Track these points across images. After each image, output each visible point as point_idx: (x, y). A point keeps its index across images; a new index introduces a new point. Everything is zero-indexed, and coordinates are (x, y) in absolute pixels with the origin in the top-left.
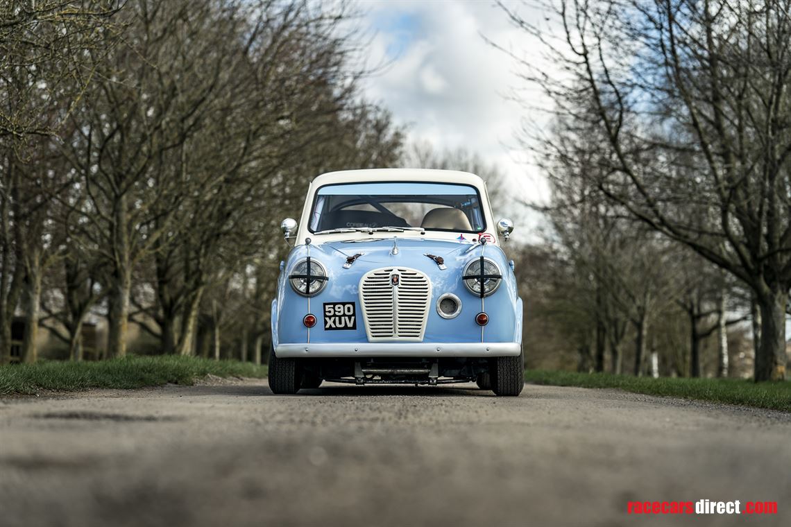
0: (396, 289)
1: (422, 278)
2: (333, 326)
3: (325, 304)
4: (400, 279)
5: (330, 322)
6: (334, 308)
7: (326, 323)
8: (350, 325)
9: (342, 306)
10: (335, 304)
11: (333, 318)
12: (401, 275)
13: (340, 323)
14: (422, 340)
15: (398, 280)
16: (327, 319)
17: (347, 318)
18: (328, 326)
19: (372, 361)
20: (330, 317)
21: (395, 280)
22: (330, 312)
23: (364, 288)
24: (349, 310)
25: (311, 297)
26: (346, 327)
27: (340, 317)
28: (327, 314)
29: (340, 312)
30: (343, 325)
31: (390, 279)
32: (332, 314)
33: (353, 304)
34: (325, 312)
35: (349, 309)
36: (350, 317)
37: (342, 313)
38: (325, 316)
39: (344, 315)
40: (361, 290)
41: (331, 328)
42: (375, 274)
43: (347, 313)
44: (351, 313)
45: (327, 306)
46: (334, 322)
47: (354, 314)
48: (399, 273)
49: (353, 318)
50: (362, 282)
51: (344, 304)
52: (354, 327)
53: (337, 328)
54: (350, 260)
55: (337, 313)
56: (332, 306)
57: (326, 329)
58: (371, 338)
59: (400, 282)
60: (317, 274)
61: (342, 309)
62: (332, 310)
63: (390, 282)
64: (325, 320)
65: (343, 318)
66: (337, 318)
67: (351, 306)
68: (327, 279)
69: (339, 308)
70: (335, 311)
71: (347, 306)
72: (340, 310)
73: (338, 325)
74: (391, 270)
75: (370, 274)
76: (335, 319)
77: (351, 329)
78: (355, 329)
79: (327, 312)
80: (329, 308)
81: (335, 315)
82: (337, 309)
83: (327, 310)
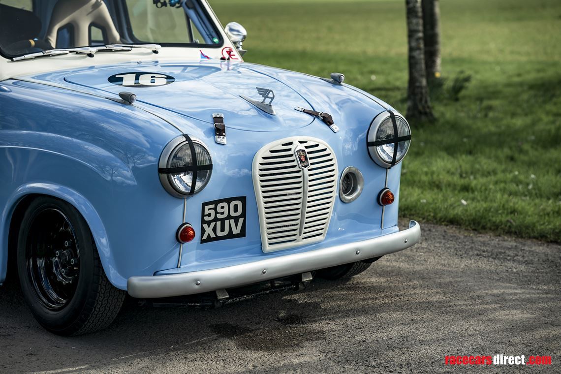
2: (213, 235)
3: (204, 205)
5: (209, 230)
6: (215, 209)
7: (203, 231)
8: (236, 231)
9: (225, 204)
10: (216, 203)
11: (213, 224)
13: (223, 230)
16: (205, 226)
17: (232, 221)
18: (205, 237)
20: (209, 223)
21: (303, 159)
22: (209, 215)
23: (261, 170)
24: (236, 210)
25: (188, 198)
26: (231, 235)
27: (223, 221)
28: (206, 218)
29: (222, 213)
30: (226, 232)
32: (212, 217)
33: (243, 199)
34: (203, 215)
35: (236, 207)
36: (236, 219)
37: (225, 215)
38: (203, 222)
39: (229, 217)
40: (258, 178)
41: (209, 239)
42: (272, 152)
43: (233, 214)
44: (240, 212)
45: (206, 208)
46: (214, 230)
47: (243, 215)
49: (241, 220)
50: (257, 166)
51: (228, 201)
52: (242, 234)
53: (217, 238)
55: (219, 216)
56: (213, 206)
57: (203, 241)
58: (268, 248)
61: (226, 210)
62: (213, 212)
64: (202, 227)
65: (227, 222)
66: (219, 223)
67: (240, 204)
68: (212, 167)
69: (222, 207)
70: (216, 213)
71: (233, 204)
72: (224, 209)
73: (219, 234)
74: (291, 143)
75: (264, 151)
76: (215, 225)
77: (237, 236)
78: (244, 236)
79: (206, 215)
80: (209, 209)
81: (216, 219)
82: (219, 210)
83: (206, 212)
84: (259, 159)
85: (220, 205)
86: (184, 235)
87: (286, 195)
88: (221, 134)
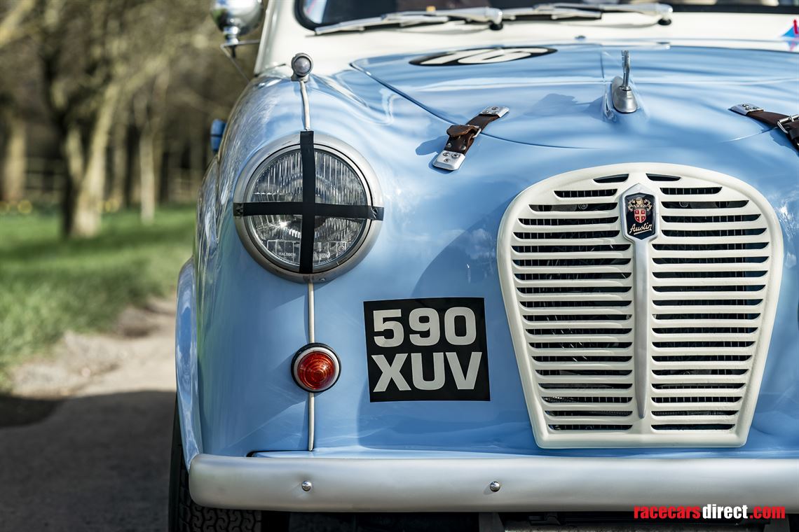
0: (646, 250)
1: (742, 204)
2: (403, 385)
3: (370, 307)
4: (660, 211)
5: (391, 372)
6: (404, 320)
7: (376, 373)
8: (466, 382)
9: (432, 313)
10: (407, 306)
11: (400, 359)
12: (660, 198)
13: (429, 375)
14: (743, 438)
15: (650, 218)
16: (380, 360)
17: (453, 357)
18: (381, 386)
20: (390, 354)
21: (640, 216)
22: (389, 334)
24: (460, 329)
25: (319, 283)
26: (450, 392)
27: (427, 353)
28: (380, 341)
29: (425, 334)
30: (439, 382)
31: (620, 212)
32: (397, 340)
33: (477, 305)
34: (370, 333)
35: (460, 322)
36: (464, 354)
37: (433, 339)
38: (372, 349)
39: (443, 345)
40: (508, 255)
41: (393, 393)
42: (561, 194)
43: (452, 338)
44: (470, 337)
45: (379, 315)
46: (406, 371)
47: (480, 344)
48: (654, 188)
49: (476, 357)
50: (512, 224)
52: (481, 392)
53: (416, 395)
54: (459, 140)
55: (416, 340)
56: (397, 313)
57: (375, 397)
58: (547, 437)
59: (661, 225)
60: (337, 198)
61: (433, 325)
62: (398, 328)
63: (621, 225)
64: (372, 362)
65: (438, 358)
66: (417, 359)
67: (469, 314)
68: (379, 214)
69: (424, 320)
70: (408, 331)
71: (451, 314)
72: (426, 324)
73: (420, 383)
76: (408, 362)
77: (468, 395)
79: (379, 334)
80: (385, 320)
81: (407, 347)
83: (379, 326)
85: (415, 314)
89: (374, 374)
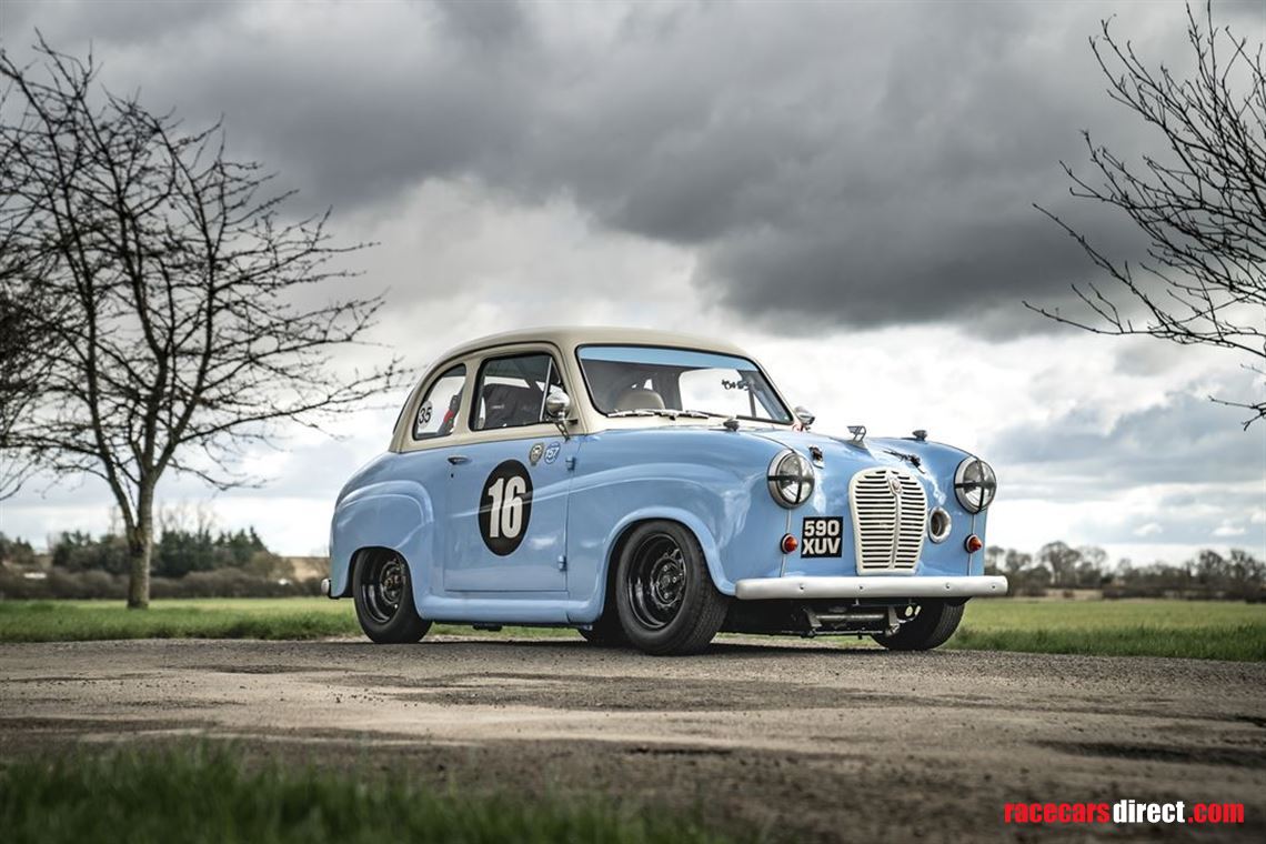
2: (812, 552)
3: (806, 519)
6: (815, 525)
8: (833, 550)
9: (823, 522)
10: (816, 519)
11: (812, 540)
13: (821, 548)
14: (914, 572)
16: (805, 541)
17: (830, 540)
18: (805, 552)
19: (857, 603)
20: (809, 539)
21: (896, 486)
22: (809, 531)
23: (858, 497)
24: (833, 530)
26: (827, 554)
27: (821, 538)
28: (807, 534)
29: (821, 531)
30: (824, 551)
32: (811, 534)
33: (840, 520)
34: (804, 530)
35: (833, 526)
36: (834, 539)
37: (823, 533)
38: (804, 537)
39: (827, 536)
40: (854, 499)
41: (808, 555)
43: (830, 533)
44: (837, 533)
45: (808, 523)
46: (814, 546)
47: (840, 535)
49: (838, 540)
50: (853, 488)
51: (827, 520)
52: (839, 554)
53: (816, 555)
55: (818, 533)
56: (813, 523)
57: (803, 556)
58: (862, 570)
61: (824, 527)
62: (812, 528)
64: (803, 543)
65: (824, 540)
66: (817, 540)
67: (837, 523)
68: (814, 482)
69: (821, 525)
70: (816, 530)
71: (831, 523)
72: (823, 527)
73: (818, 551)
74: (884, 472)
75: (860, 476)
76: (814, 543)
77: (833, 555)
78: (840, 556)
79: (807, 531)
80: (809, 525)
81: (815, 536)
82: (818, 527)
83: (807, 528)
84: (854, 484)
85: (819, 522)
86: (787, 547)
87: (878, 524)
88: (818, 459)
89: (803, 546)
